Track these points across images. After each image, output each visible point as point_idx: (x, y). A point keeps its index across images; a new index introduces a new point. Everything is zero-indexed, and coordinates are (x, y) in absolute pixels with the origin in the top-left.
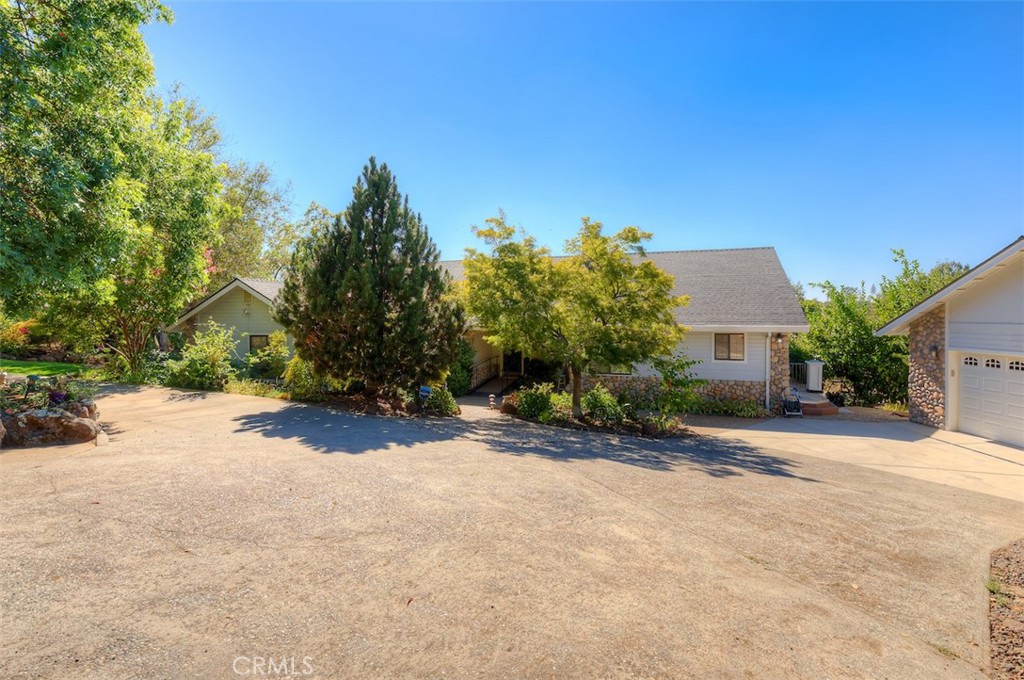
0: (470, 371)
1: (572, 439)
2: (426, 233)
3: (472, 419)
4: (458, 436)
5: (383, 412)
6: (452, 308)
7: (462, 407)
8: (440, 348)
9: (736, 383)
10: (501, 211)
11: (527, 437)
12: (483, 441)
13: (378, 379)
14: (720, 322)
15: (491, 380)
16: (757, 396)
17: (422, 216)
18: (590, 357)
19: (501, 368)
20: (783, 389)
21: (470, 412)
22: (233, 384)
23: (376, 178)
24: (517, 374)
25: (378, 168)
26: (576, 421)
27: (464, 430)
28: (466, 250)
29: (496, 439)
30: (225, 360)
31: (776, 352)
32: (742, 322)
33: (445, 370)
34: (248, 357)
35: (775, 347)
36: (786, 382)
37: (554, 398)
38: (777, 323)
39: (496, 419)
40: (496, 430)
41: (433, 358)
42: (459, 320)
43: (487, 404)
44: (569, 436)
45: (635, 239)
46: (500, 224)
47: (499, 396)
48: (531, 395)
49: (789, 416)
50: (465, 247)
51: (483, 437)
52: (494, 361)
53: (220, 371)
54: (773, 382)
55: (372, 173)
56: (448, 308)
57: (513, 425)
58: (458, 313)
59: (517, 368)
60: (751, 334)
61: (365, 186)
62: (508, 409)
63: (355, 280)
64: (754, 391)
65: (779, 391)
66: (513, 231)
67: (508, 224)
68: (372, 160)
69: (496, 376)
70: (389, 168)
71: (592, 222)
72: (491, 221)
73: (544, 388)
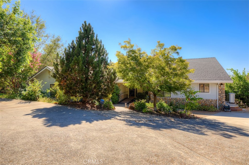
0: (119, 96)
1: (157, 119)
2: (103, 47)
3: (119, 111)
4: (113, 118)
5: (87, 108)
6: (112, 72)
7: (116, 107)
8: (108, 86)
9: (207, 100)
10: (129, 39)
11: (140, 118)
12: (123, 120)
13: (85, 96)
14: (201, 80)
15: (125, 99)
16: (214, 104)
17: (102, 41)
18: (161, 89)
19: (129, 95)
20: (223, 102)
21: (118, 109)
22: (41, 99)
23: (86, 28)
24: (133, 97)
25: (87, 25)
26: (155, 112)
27: (115, 115)
28: (117, 52)
29: (128, 119)
30: (39, 91)
31: (221, 90)
32: (209, 80)
33: (110, 94)
34: (47, 90)
35: (220, 88)
36: (224, 100)
37: (147, 104)
38: (222, 80)
39: (127, 111)
40: (128, 115)
41: (105, 89)
42: (114, 76)
43: (124, 106)
44: (155, 118)
45: (176, 50)
46: (129, 43)
47: (128, 104)
48: (139, 103)
49: (226, 111)
50: (117, 51)
51: (123, 118)
52: (126, 93)
53: (37, 94)
54: (219, 100)
55: (85, 26)
56: (110, 71)
57: (134, 113)
58: (114, 73)
59: (133, 95)
60: (212, 84)
61: (83, 31)
62: (131, 108)
63: (77, 60)
64: (213, 103)
65: (222, 103)
66: (133, 46)
67: (132, 43)
68: (85, 22)
69: (127, 98)
70: (91, 25)
71: (161, 43)
72: (126, 42)
73: (143, 101)
